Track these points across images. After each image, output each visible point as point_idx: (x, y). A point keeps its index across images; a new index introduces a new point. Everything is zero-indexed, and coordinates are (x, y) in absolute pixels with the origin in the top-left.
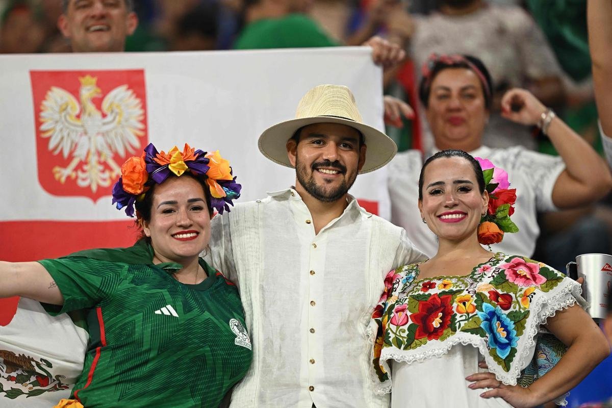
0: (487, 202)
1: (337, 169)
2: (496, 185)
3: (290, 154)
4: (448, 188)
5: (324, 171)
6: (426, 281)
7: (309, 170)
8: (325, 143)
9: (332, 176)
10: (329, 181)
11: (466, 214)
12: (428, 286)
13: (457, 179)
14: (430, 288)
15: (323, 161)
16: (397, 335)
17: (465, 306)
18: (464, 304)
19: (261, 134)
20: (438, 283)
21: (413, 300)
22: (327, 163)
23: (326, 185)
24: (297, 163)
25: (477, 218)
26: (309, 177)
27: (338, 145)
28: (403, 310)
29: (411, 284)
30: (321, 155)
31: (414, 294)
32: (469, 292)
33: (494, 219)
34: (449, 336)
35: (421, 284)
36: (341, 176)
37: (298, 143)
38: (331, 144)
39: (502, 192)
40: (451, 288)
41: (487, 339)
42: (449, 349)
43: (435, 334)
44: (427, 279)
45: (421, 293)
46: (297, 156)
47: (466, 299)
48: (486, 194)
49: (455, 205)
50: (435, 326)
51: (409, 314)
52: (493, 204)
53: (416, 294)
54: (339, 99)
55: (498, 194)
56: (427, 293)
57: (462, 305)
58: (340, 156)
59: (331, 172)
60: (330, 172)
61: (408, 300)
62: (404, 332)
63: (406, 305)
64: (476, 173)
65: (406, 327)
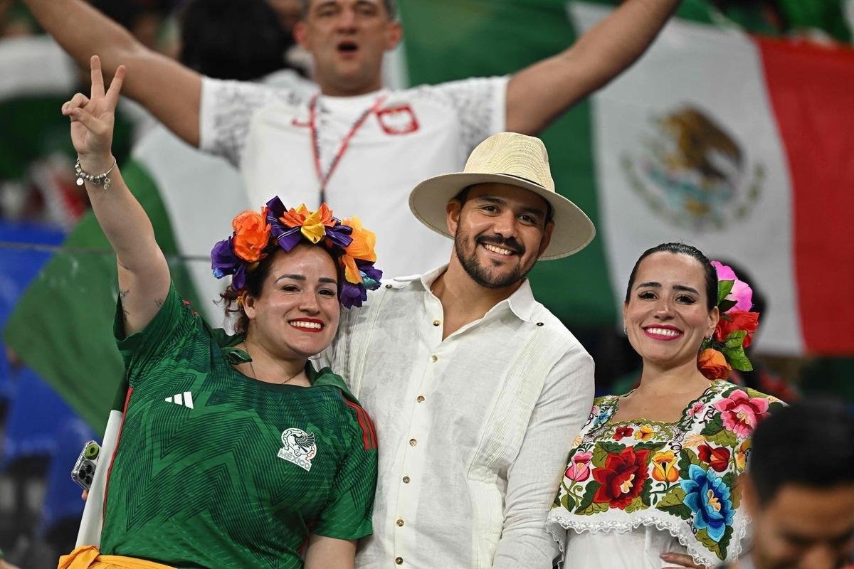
0: (715, 323)
1: (512, 249)
2: (733, 303)
3: (450, 220)
4: (665, 293)
5: (493, 249)
6: (622, 426)
7: (472, 244)
8: (499, 212)
9: (502, 257)
10: (497, 264)
11: (681, 333)
12: (623, 433)
13: (678, 285)
14: (625, 435)
15: (494, 235)
16: (571, 493)
17: (665, 470)
18: (664, 465)
19: (416, 186)
20: (636, 429)
21: (600, 450)
22: (499, 239)
23: (492, 268)
24: (457, 232)
25: (696, 341)
26: (471, 253)
27: (516, 216)
28: (585, 461)
29: (603, 425)
30: (491, 226)
31: (603, 440)
32: (672, 448)
33: (722, 346)
34: (638, 508)
35: (615, 429)
36: (516, 258)
37: (462, 205)
38: (507, 215)
39: (740, 314)
40: (651, 440)
41: (693, 520)
42: (636, 528)
43: (621, 501)
44: (623, 423)
45: (613, 441)
46: (459, 223)
47: (667, 458)
48: (716, 313)
49: (668, 318)
50: (623, 491)
51: (592, 467)
52: (724, 327)
53: (606, 441)
54: (527, 155)
55: (734, 315)
56: (620, 443)
57: (660, 467)
58: (518, 231)
59: (503, 252)
60: (501, 251)
61: (593, 447)
62: (580, 489)
63: (590, 455)
64: (708, 282)
65: (584, 484)
